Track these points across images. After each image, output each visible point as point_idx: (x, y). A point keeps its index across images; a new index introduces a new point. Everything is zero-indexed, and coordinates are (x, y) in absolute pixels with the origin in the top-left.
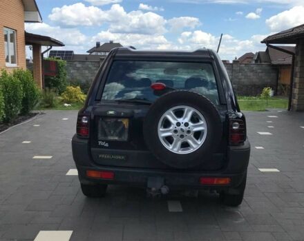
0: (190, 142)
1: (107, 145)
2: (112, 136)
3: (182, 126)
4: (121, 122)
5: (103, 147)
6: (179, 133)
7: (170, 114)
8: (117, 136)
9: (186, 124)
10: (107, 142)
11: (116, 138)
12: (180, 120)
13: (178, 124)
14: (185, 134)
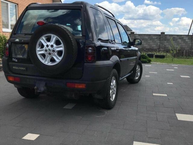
0: (55, 58)
1: (16, 61)
2: (19, 55)
3: (50, 47)
4: (24, 47)
5: (14, 62)
6: (48, 52)
7: (43, 39)
8: (21, 55)
9: (52, 46)
10: (17, 59)
11: (21, 57)
12: (49, 43)
13: (47, 46)
14: (51, 52)
